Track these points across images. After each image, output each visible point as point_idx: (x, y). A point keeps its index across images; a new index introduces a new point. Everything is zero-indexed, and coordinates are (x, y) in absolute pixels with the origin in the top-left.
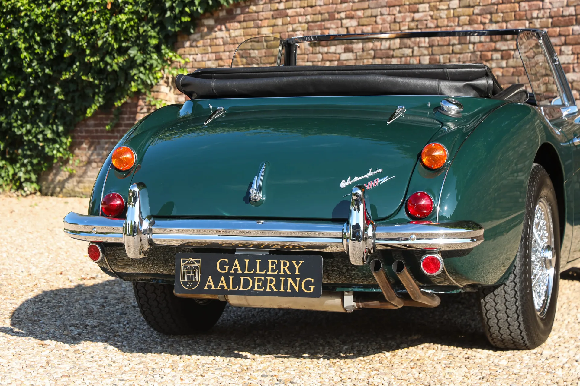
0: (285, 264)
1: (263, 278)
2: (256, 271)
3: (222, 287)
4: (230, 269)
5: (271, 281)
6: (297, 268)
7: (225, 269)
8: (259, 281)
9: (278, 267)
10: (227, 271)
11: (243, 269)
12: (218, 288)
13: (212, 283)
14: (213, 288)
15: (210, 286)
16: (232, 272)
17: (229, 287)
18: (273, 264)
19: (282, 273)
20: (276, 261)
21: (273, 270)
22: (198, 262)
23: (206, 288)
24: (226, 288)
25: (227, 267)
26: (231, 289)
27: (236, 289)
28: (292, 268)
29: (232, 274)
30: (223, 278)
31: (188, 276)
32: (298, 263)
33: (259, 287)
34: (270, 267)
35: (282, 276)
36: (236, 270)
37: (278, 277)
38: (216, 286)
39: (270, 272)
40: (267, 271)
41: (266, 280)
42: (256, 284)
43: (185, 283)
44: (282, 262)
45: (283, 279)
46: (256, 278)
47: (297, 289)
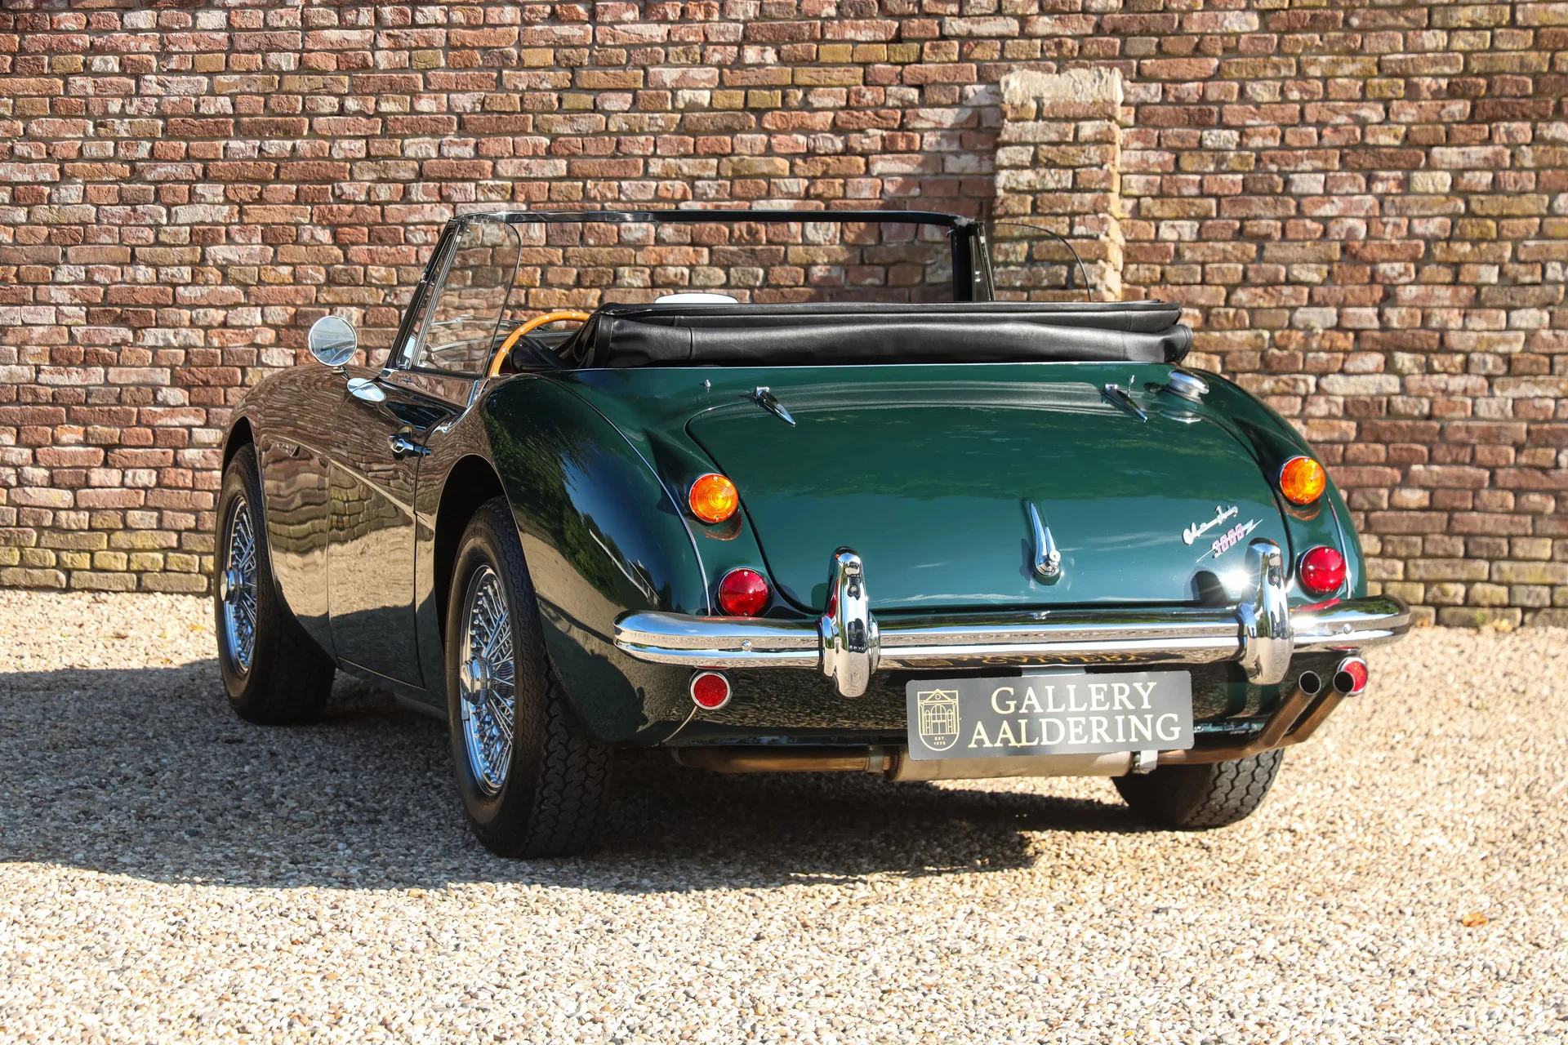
0: (1122, 691)
1: (1083, 720)
2: (1068, 706)
3: (1006, 741)
4: (1018, 707)
5: (1100, 724)
6: (1145, 695)
7: (1008, 707)
8: (1077, 724)
9: (1109, 696)
10: (1012, 710)
11: (1044, 705)
12: (998, 744)
13: (984, 736)
14: (988, 744)
15: (980, 742)
16: (1023, 710)
17: (1018, 740)
18: (1099, 691)
19: (1117, 707)
20: (1105, 686)
21: (1099, 703)
22: (952, 696)
23: (973, 745)
24: (1013, 743)
25: (1012, 704)
26: (1024, 743)
27: (1035, 743)
28: (1135, 697)
29: (1023, 716)
30: (1005, 725)
31: (935, 725)
32: (1145, 688)
33: (1078, 736)
34: (1094, 697)
35: (1119, 713)
36: (1030, 707)
37: (1111, 715)
38: (993, 739)
39: (1094, 708)
40: (1090, 705)
41: (1089, 723)
42: (1073, 730)
43: (930, 739)
44: (1116, 686)
45: (1120, 718)
46: (1071, 720)
47: (1148, 735)
